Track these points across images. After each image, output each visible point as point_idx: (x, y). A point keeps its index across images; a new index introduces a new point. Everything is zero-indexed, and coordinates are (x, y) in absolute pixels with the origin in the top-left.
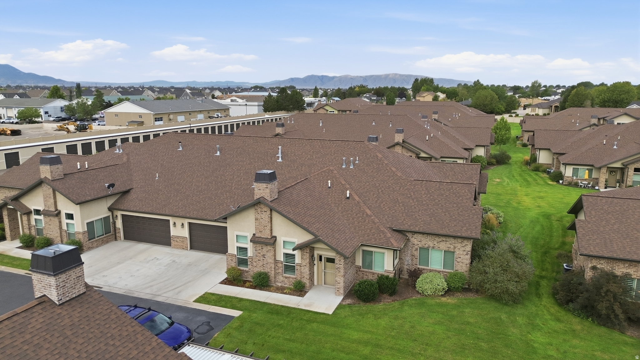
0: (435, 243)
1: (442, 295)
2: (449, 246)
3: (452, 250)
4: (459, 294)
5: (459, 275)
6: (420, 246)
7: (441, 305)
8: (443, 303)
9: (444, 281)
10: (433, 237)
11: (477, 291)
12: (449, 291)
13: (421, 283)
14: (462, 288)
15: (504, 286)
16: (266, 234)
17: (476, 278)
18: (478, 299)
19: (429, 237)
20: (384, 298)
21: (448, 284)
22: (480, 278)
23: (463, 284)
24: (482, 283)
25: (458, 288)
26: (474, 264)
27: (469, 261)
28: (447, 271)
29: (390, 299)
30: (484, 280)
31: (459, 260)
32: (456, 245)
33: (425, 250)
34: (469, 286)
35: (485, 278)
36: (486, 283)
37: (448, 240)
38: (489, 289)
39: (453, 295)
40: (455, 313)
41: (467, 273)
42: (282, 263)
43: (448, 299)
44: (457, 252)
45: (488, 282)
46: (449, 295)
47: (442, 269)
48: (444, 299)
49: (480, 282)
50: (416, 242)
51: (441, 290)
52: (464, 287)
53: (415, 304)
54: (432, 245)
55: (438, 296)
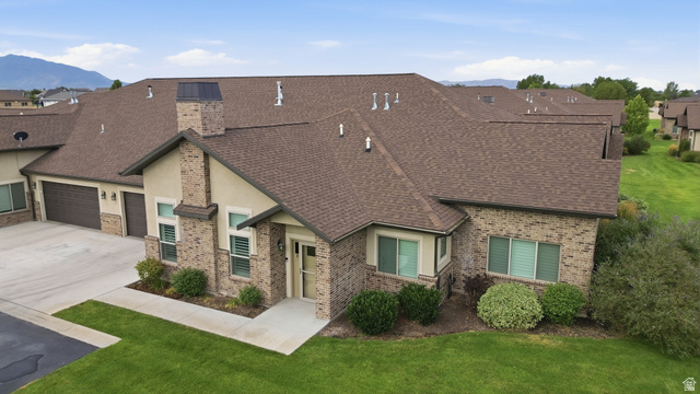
0: (522, 227)
1: (531, 330)
2: (550, 232)
3: (556, 242)
4: (567, 329)
5: (568, 291)
6: (491, 232)
7: (527, 350)
8: (531, 345)
9: (535, 300)
10: (518, 215)
11: (607, 326)
12: (546, 323)
13: (487, 304)
14: (575, 318)
15: (672, 318)
16: (199, 200)
17: (606, 298)
18: (610, 342)
19: (510, 216)
20: (410, 329)
21: (544, 308)
22: (614, 298)
23: (576, 309)
24: (619, 309)
25: (565, 317)
26: (601, 269)
27: (589, 265)
28: (543, 282)
29: (421, 331)
30: (625, 302)
31: (568, 261)
32: (564, 231)
33: (500, 241)
34: (589, 314)
35: (626, 298)
36: (629, 309)
37: (547, 221)
38: (634, 323)
39: (555, 331)
40: (556, 369)
41: (586, 288)
42: (228, 254)
43: (542, 339)
44: (566, 245)
45: (634, 306)
46: (546, 331)
47: (533, 278)
48: (534, 338)
49: (615, 308)
50: (484, 225)
51: (529, 320)
52: (578, 315)
53: (471, 344)
54: (514, 232)
55: (523, 330)
